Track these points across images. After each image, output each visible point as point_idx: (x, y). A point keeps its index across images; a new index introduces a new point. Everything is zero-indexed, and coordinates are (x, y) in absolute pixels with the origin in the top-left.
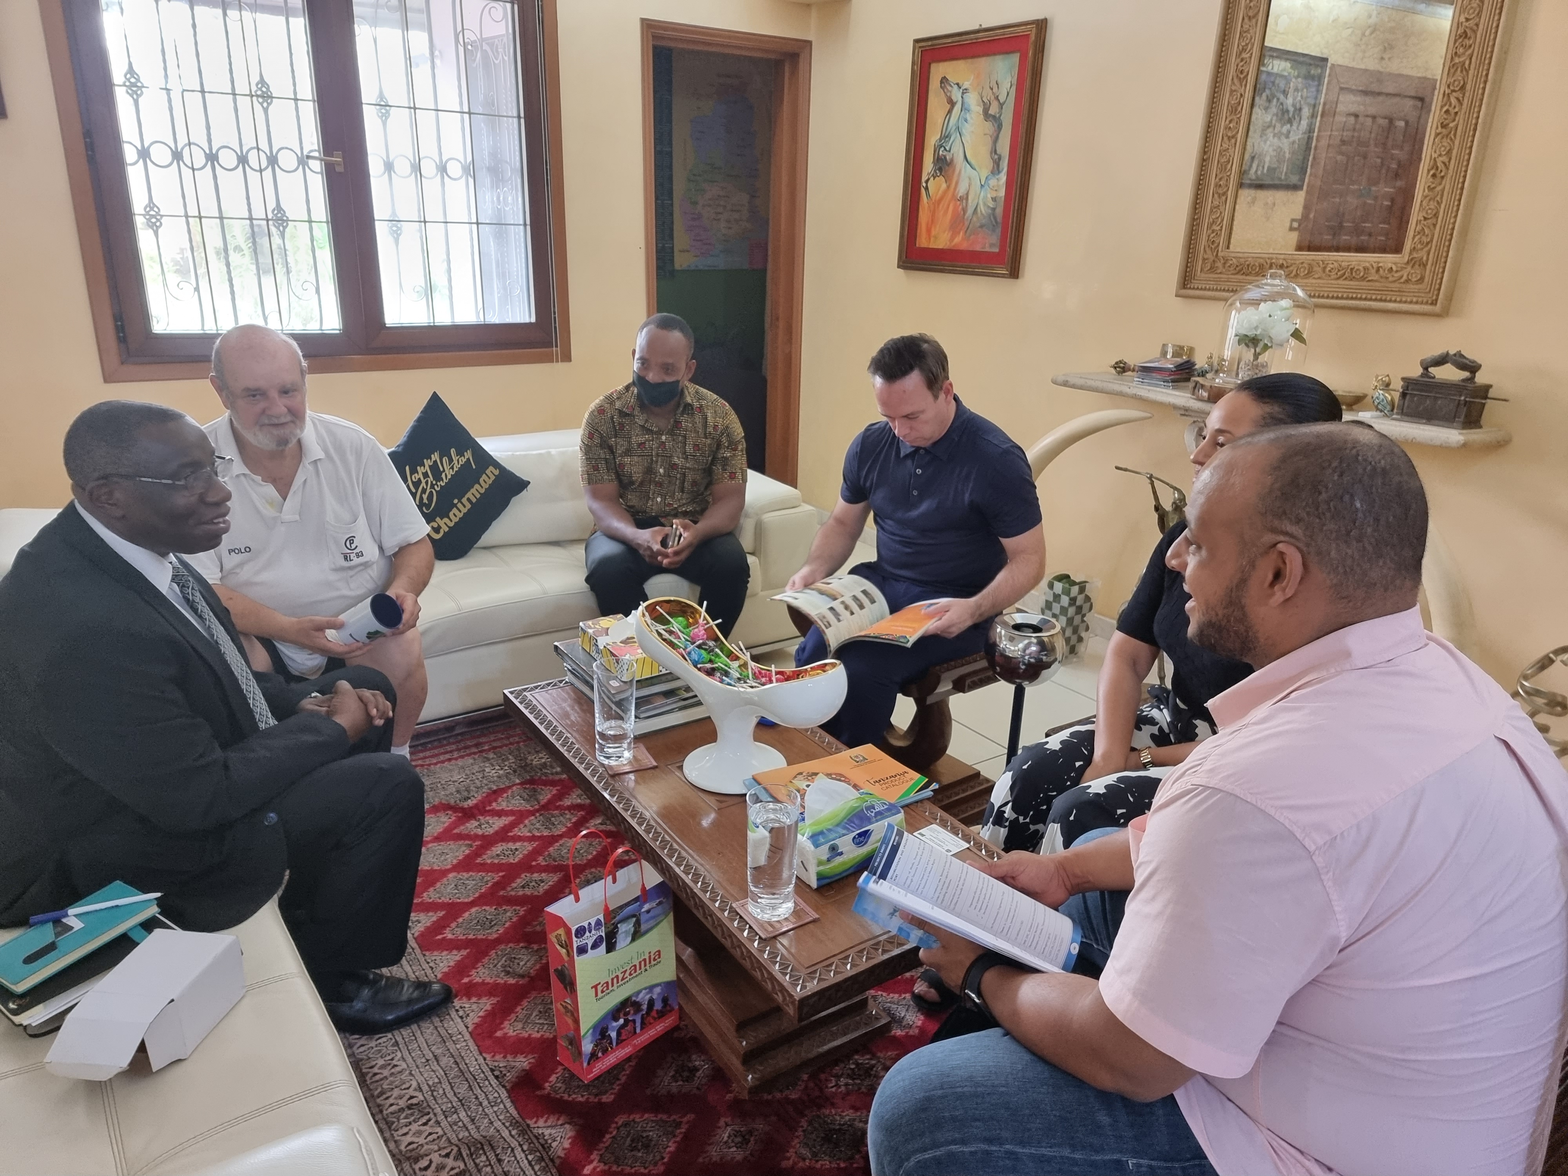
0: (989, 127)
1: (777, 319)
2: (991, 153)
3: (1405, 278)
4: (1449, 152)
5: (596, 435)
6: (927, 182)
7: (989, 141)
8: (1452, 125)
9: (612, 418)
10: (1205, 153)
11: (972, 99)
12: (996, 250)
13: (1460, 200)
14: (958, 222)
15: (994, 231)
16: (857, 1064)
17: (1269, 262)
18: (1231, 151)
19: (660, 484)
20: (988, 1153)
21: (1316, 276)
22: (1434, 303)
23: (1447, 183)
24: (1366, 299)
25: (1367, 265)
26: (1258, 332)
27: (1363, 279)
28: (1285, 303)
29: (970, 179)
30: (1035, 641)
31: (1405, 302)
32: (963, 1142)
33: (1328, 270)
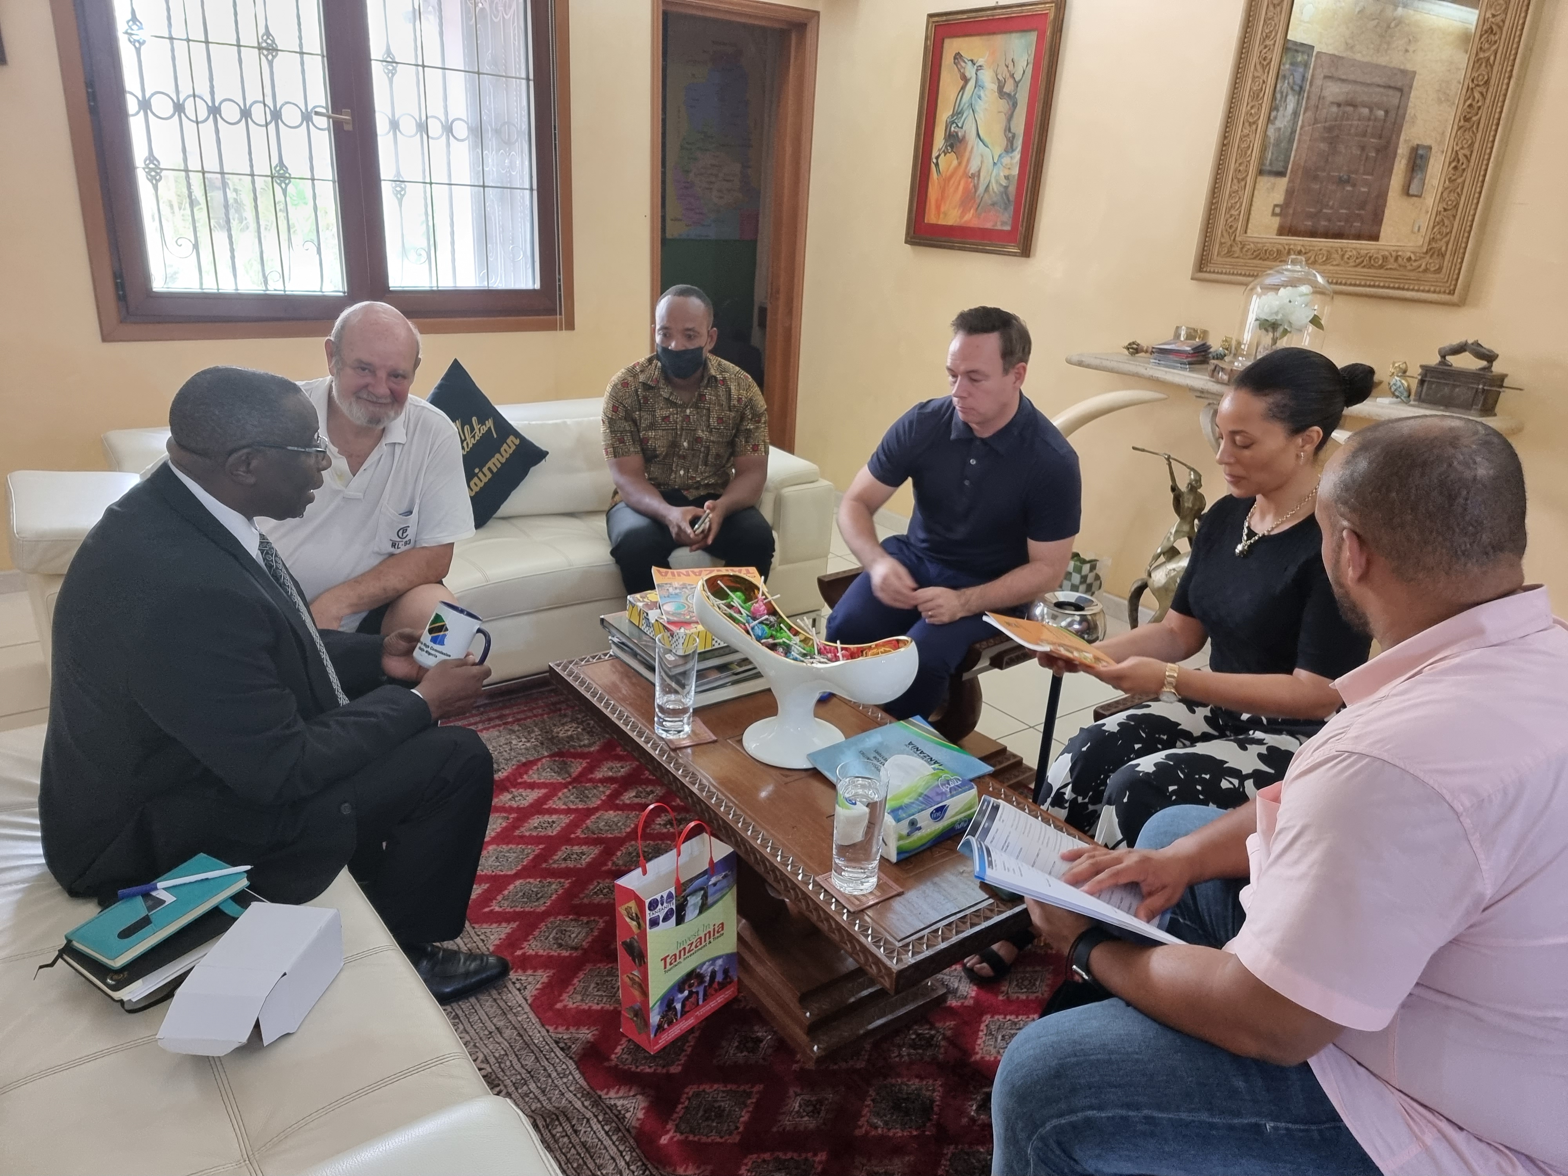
0: (1004, 105)
1: (778, 292)
2: (1005, 131)
3: (1423, 267)
4: (1472, 145)
5: (621, 408)
6: (937, 158)
7: (1003, 118)
8: (1474, 119)
9: (637, 391)
10: (1225, 137)
11: (987, 77)
12: (1008, 228)
13: (1480, 193)
14: (969, 199)
15: (1006, 209)
16: (918, 1035)
17: (1287, 247)
18: (1252, 137)
19: (684, 457)
20: (1124, 1119)
21: (1335, 263)
22: (1452, 293)
23: (1468, 174)
24: (1383, 287)
25: (1386, 253)
26: (1279, 317)
27: (1381, 267)
28: (1305, 289)
29: (982, 156)
30: (1078, 618)
31: (1423, 291)
32: (1100, 1108)
33: (1347, 256)
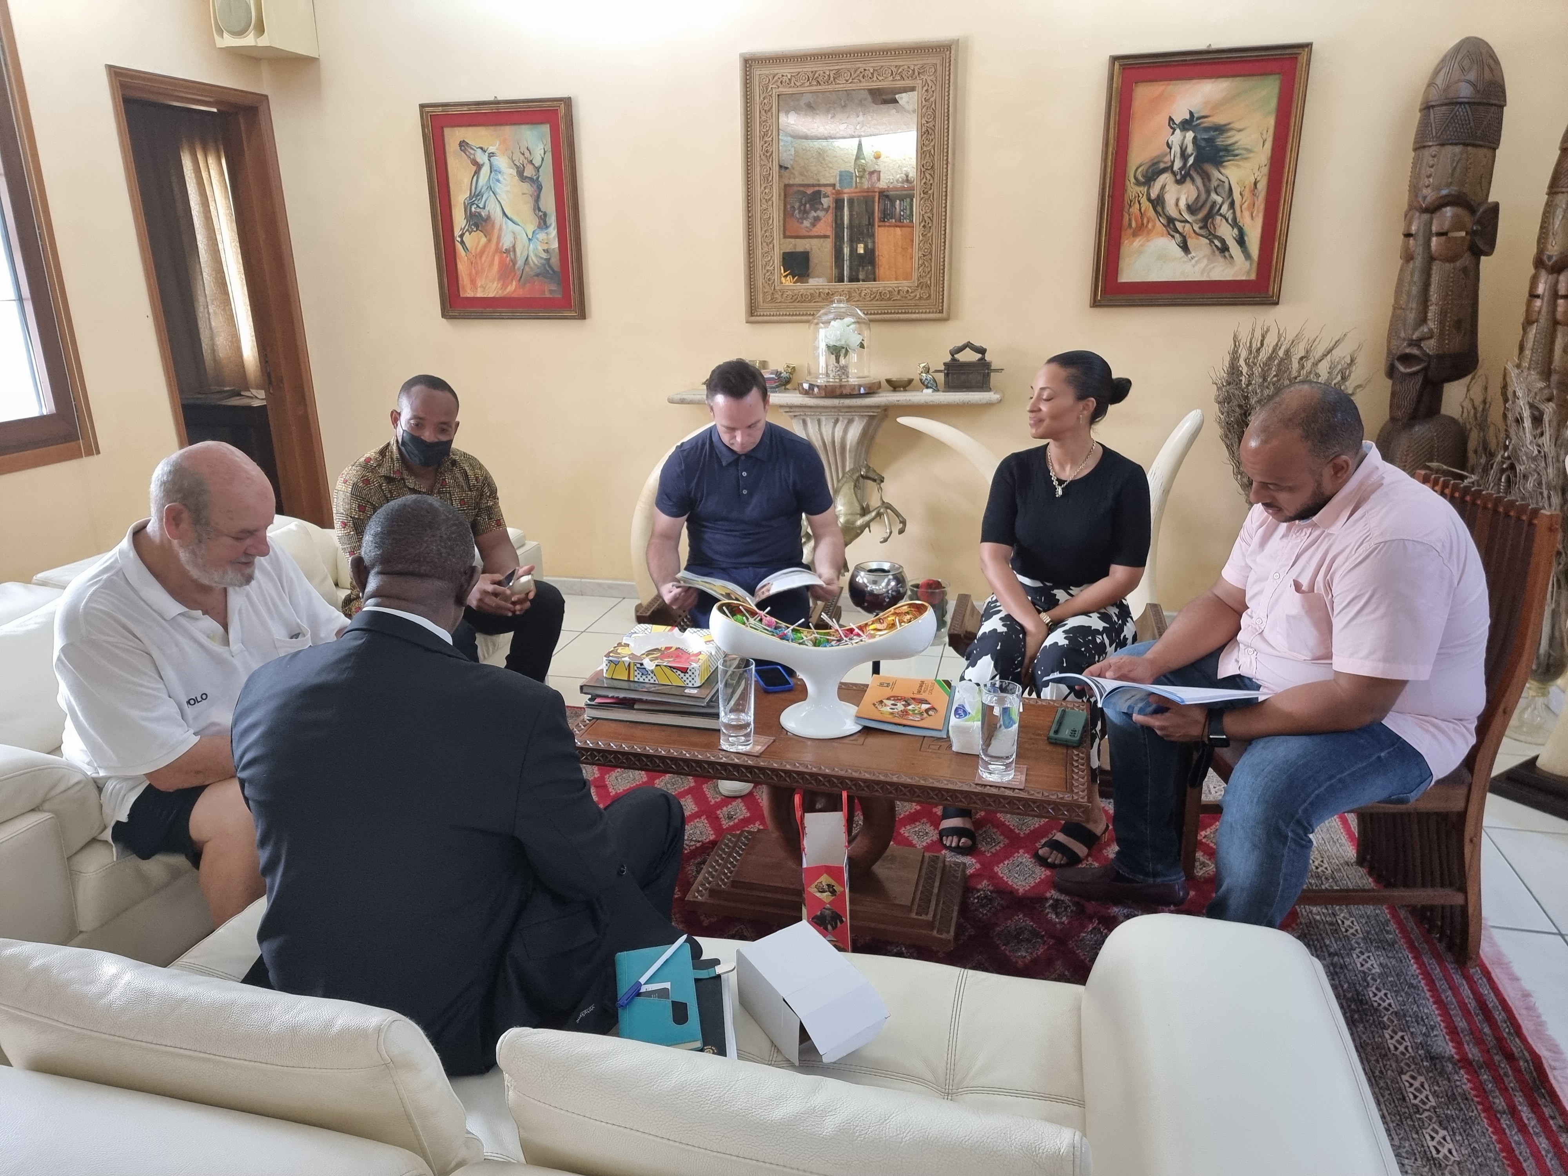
3: (918, 296)
4: (932, 210)
5: (368, 506)
9: (381, 486)
10: (749, 212)
12: (558, 296)
13: (945, 242)
17: (817, 291)
22: (941, 312)
23: (933, 229)
25: (890, 289)
31: (922, 313)
33: (863, 294)
